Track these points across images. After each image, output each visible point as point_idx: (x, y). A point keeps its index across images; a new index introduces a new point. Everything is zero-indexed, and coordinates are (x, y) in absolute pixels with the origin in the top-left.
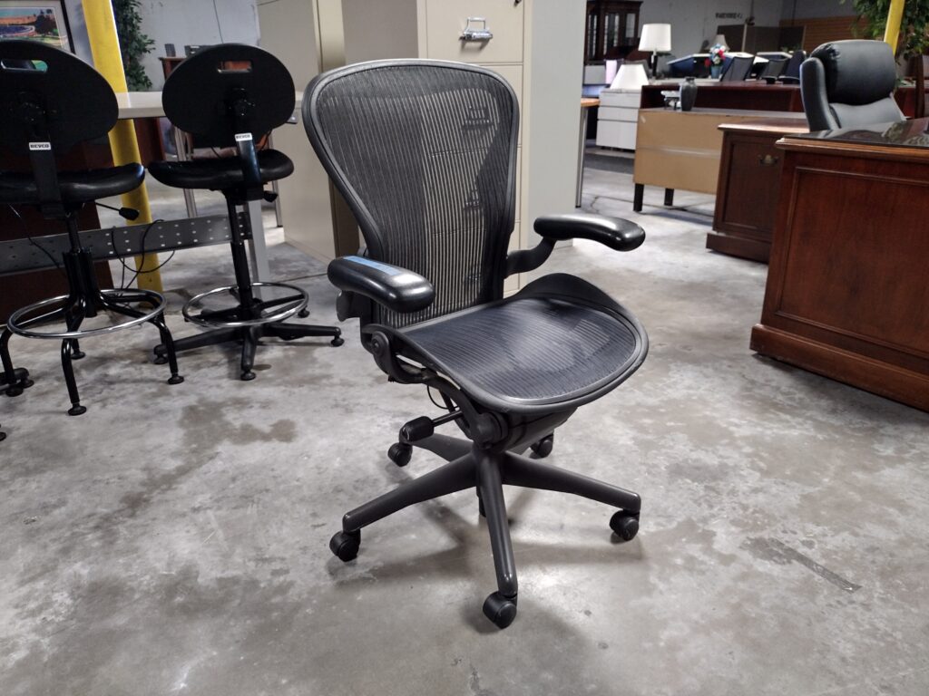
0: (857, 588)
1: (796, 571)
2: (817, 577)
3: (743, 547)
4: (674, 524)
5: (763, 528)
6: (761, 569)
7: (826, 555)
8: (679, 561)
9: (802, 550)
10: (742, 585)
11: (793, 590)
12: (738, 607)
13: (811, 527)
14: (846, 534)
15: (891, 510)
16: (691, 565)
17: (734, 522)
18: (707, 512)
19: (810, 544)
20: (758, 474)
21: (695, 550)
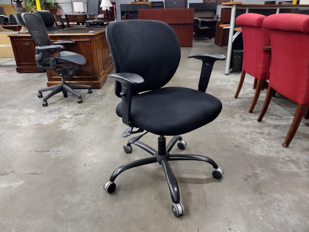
0: (94, 113)
1: (84, 115)
2: (88, 114)
3: (72, 116)
4: (57, 118)
5: (74, 112)
6: (78, 117)
7: (87, 111)
8: (62, 122)
9: (83, 112)
10: (76, 120)
11: (85, 117)
12: (78, 122)
13: (82, 109)
14: (88, 108)
15: (93, 103)
16: (65, 122)
17: (68, 114)
18: (62, 115)
19: (84, 111)
20: (67, 107)
21: (64, 120)
